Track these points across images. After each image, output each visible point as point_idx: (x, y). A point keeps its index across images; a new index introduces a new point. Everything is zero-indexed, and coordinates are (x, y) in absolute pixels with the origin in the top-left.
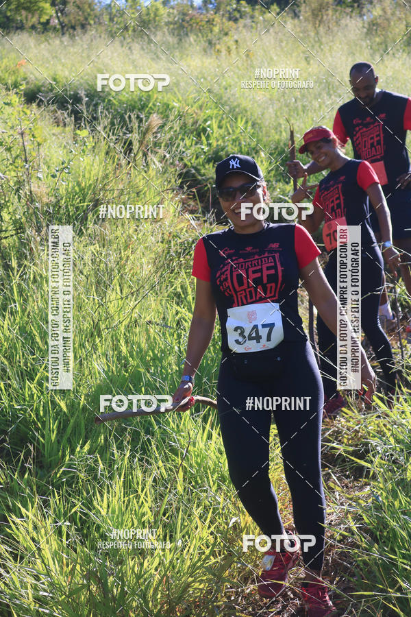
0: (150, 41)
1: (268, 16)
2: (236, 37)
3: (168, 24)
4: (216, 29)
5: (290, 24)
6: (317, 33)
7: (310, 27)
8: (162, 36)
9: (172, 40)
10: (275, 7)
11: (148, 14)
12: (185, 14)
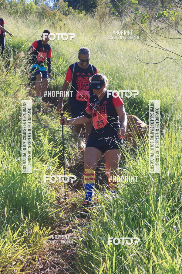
0: (27, 19)
1: (81, 15)
2: (65, 22)
3: (35, 12)
4: (57, 18)
5: (90, 20)
6: (101, 25)
7: (98, 22)
8: (32, 18)
9: (36, 20)
10: (84, 12)
11: (28, 7)
12: (44, 9)
